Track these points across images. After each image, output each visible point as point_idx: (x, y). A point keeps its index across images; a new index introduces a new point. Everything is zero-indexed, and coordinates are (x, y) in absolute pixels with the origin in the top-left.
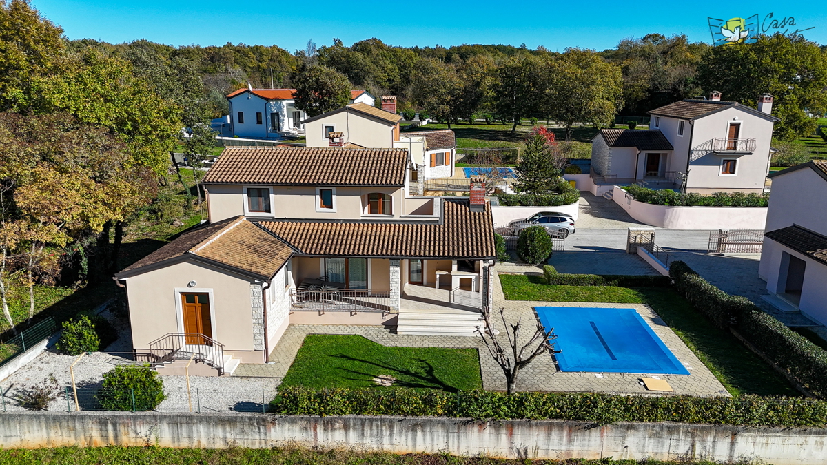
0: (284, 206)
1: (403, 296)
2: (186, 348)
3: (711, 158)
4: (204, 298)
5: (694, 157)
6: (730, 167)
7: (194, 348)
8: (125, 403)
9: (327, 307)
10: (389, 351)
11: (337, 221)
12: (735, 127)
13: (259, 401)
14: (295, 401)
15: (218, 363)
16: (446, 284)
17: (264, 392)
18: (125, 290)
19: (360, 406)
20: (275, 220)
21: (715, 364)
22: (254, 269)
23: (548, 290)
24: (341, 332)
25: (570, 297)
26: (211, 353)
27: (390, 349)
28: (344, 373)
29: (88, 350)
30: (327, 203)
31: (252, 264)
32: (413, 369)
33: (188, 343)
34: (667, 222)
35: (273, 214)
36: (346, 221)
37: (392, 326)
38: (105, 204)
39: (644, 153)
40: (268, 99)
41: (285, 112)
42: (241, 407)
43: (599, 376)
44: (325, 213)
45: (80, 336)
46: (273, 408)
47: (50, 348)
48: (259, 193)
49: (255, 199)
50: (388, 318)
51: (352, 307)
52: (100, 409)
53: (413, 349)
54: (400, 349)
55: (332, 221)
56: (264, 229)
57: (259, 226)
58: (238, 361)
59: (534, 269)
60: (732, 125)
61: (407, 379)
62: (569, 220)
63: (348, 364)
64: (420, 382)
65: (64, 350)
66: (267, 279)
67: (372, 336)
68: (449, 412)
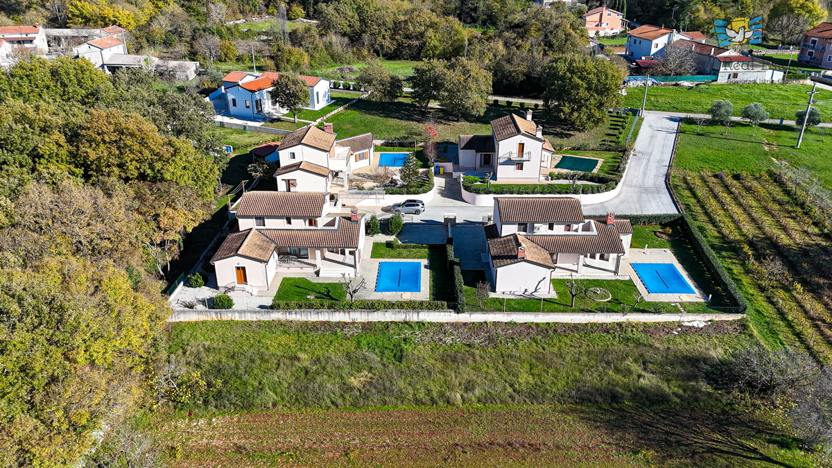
0: (270, 224)
1: (324, 258)
2: (237, 285)
3: (509, 162)
4: (244, 269)
5: (501, 161)
6: (520, 166)
7: (241, 286)
8: (223, 307)
9: (291, 265)
10: (315, 285)
11: (294, 230)
12: (522, 146)
13: (267, 305)
14: (279, 306)
15: (250, 291)
16: (343, 253)
17: (269, 302)
18: (214, 266)
19: (300, 307)
20: (267, 229)
21: (434, 287)
22: (261, 258)
23: (392, 252)
24: (297, 277)
25: (399, 256)
26: (247, 287)
27: (315, 284)
28: (297, 294)
29: (200, 286)
30: (289, 222)
31: (261, 256)
32: (322, 292)
33: (238, 283)
34: (476, 203)
35: (267, 227)
36: (297, 230)
37: (317, 273)
38: (191, 220)
39: (479, 154)
40: (253, 92)
41: (265, 97)
42: (261, 307)
43: (388, 293)
44: (289, 227)
45: (197, 281)
46: (272, 307)
47: (184, 285)
48: (260, 219)
49: (259, 220)
50: (316, 270)
51: (301, 265)
52: (214, 308)
53: (324, 283)
54: (319, 284)
55: (292, 230)
56: (263, 234)
57: (260, 232)
58: (258, 290)
59: (392, 238)
60: (520, 144)
61: (319, 295)
62: (421, 205)
63: (298, 290)
64: (324, 297)
65: (191, 286)
66: (267, 262)
67: (309, 279)
68: (329, 308)
